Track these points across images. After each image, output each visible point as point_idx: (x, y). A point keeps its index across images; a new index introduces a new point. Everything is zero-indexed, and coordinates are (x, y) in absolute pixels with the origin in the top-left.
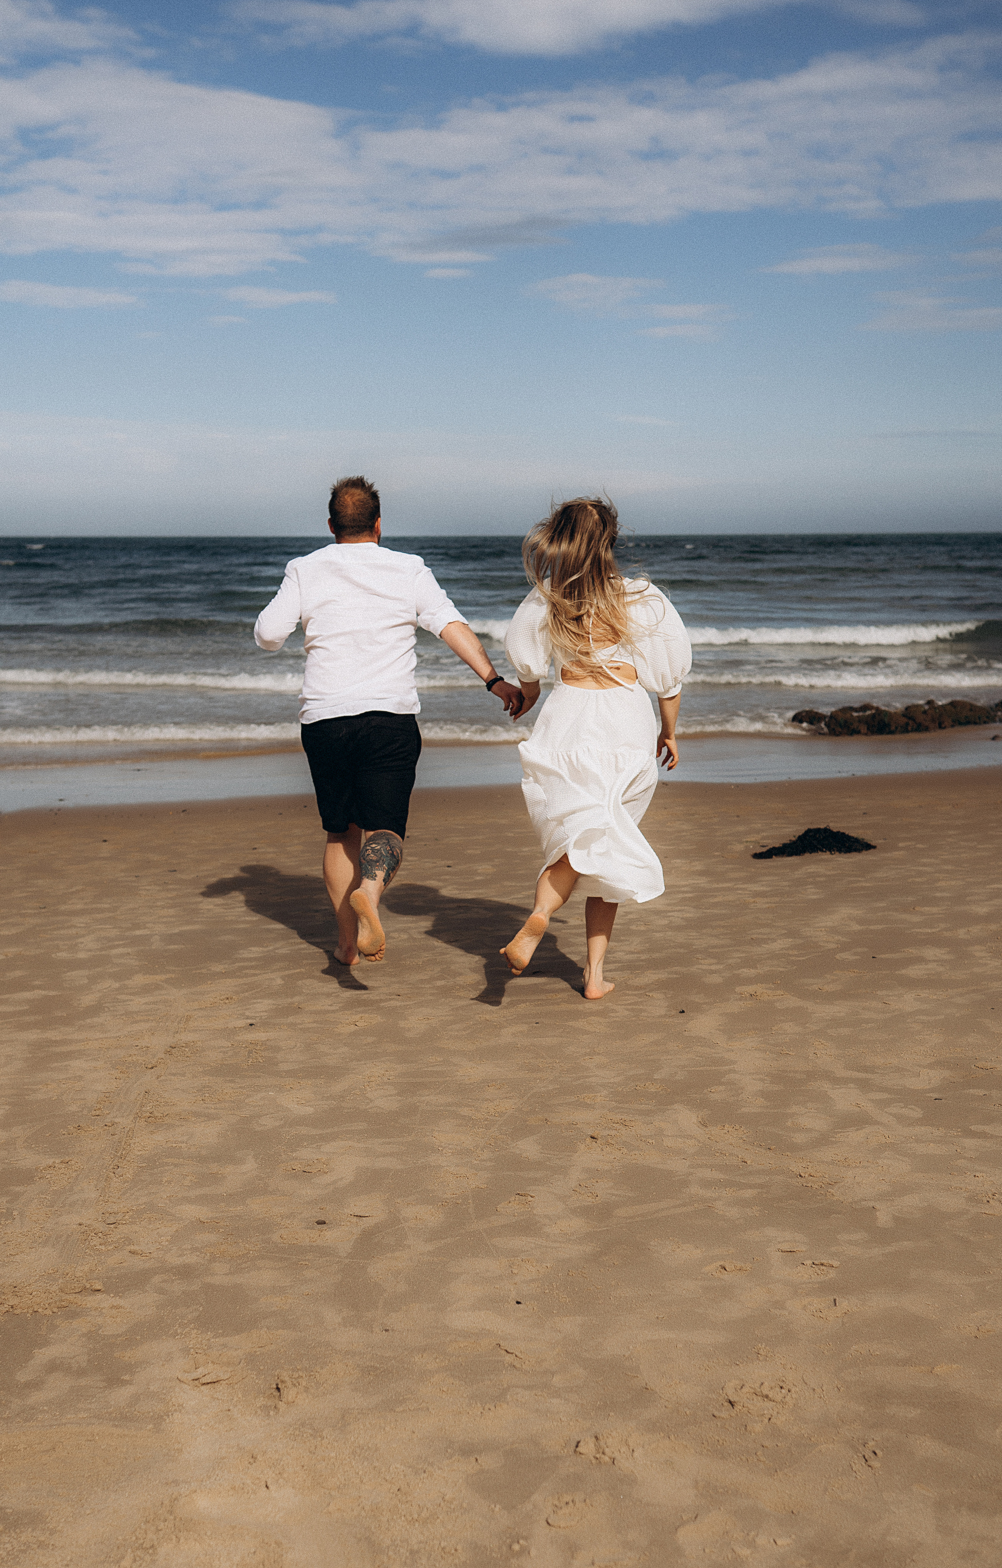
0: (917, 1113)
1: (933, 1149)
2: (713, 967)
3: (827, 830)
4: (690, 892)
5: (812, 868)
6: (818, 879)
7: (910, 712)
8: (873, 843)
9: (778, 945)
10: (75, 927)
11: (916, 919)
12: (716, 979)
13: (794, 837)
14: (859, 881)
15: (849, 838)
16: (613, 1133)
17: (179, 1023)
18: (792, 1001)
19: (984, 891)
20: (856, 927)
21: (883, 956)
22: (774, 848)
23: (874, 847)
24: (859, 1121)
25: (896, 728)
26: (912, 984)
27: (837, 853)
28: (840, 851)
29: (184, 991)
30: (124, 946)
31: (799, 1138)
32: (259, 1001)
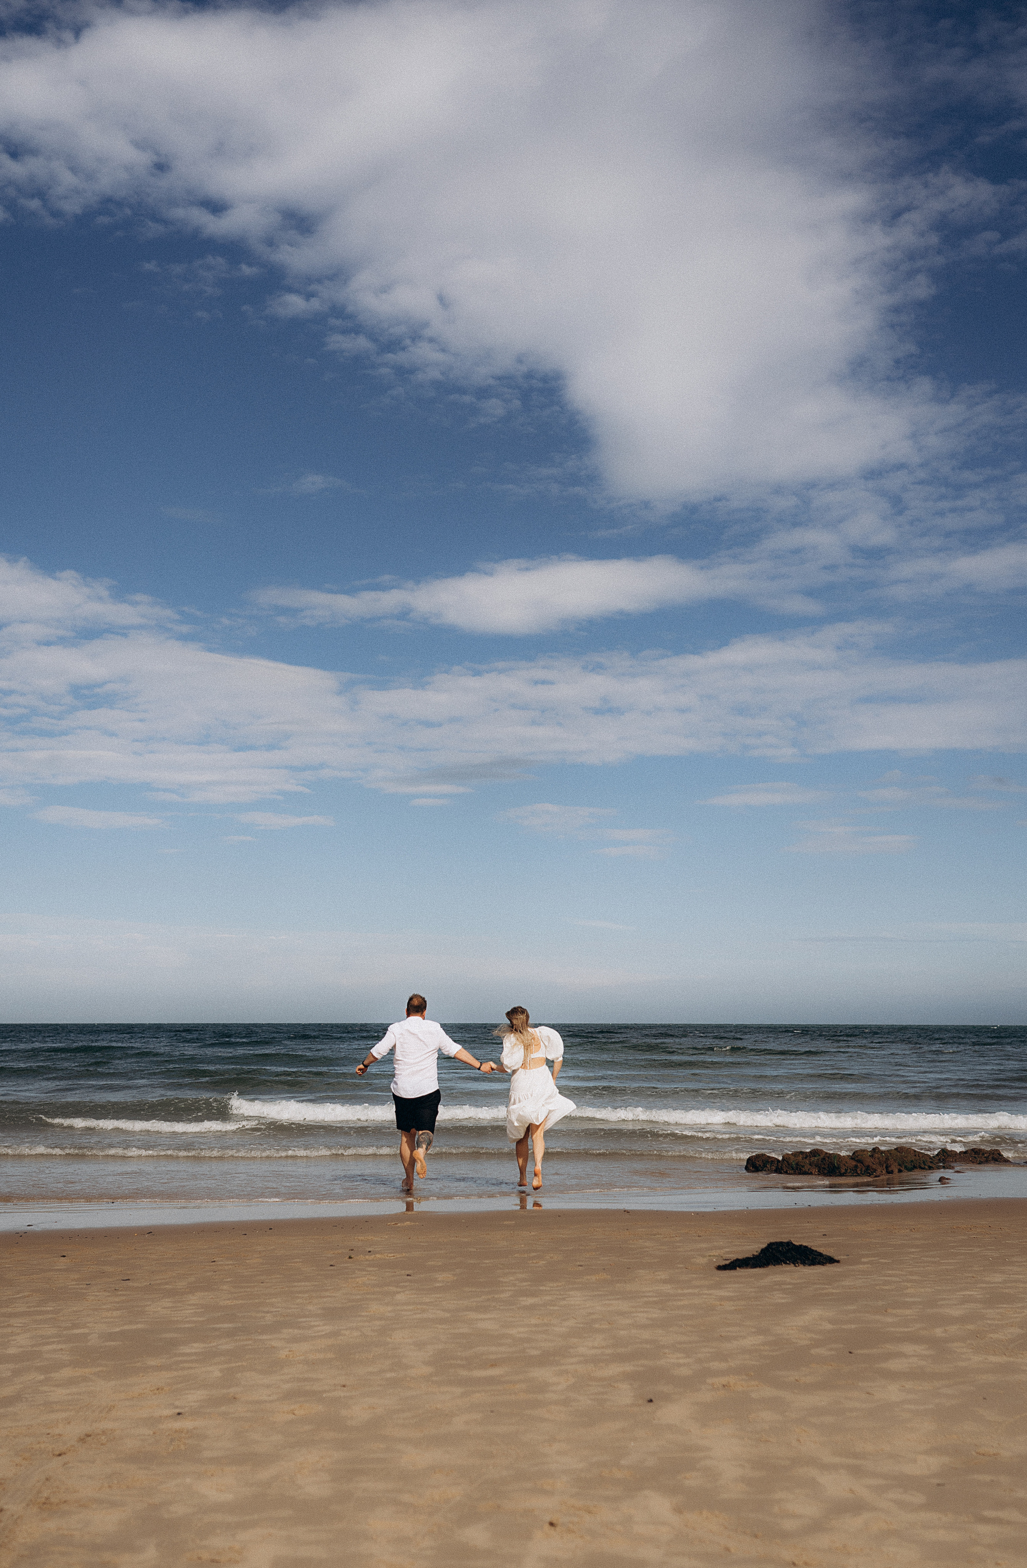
0: (919, 1499)
1: (942, 1535)
2: (681, 1361)
3: (789, 1244)
4: (656, 1297)
5: (778, 1278)
6: (784, 1287)
7: (858, 1156)
8: (836, 1258)
9: (750, 1341)
10: (13, 1326)
11: (889, 1320)
12: (685, 1372)
13: (757, 1252)
14: (826, 1288)
15: (811, 1251)
16: (576, 1519)
17: (101, 1412)
18: (768, 1392)
19: (955, 1296)
20: (829, 1327)
21: (859, 1351)
22: (737, 1260)
23: (838, 1262)
24: (856, 1507)
25: (846, 1170)
26: (893, 1376)
27: (801, 1266)
28: (804, 1263)
29: (113, 1383)
30: (59, 1342)
31: (789, 1525)
32: (192, 1392)
